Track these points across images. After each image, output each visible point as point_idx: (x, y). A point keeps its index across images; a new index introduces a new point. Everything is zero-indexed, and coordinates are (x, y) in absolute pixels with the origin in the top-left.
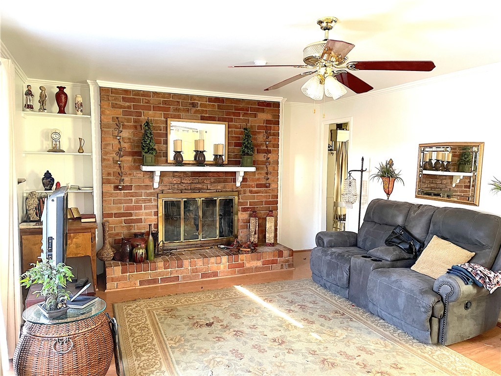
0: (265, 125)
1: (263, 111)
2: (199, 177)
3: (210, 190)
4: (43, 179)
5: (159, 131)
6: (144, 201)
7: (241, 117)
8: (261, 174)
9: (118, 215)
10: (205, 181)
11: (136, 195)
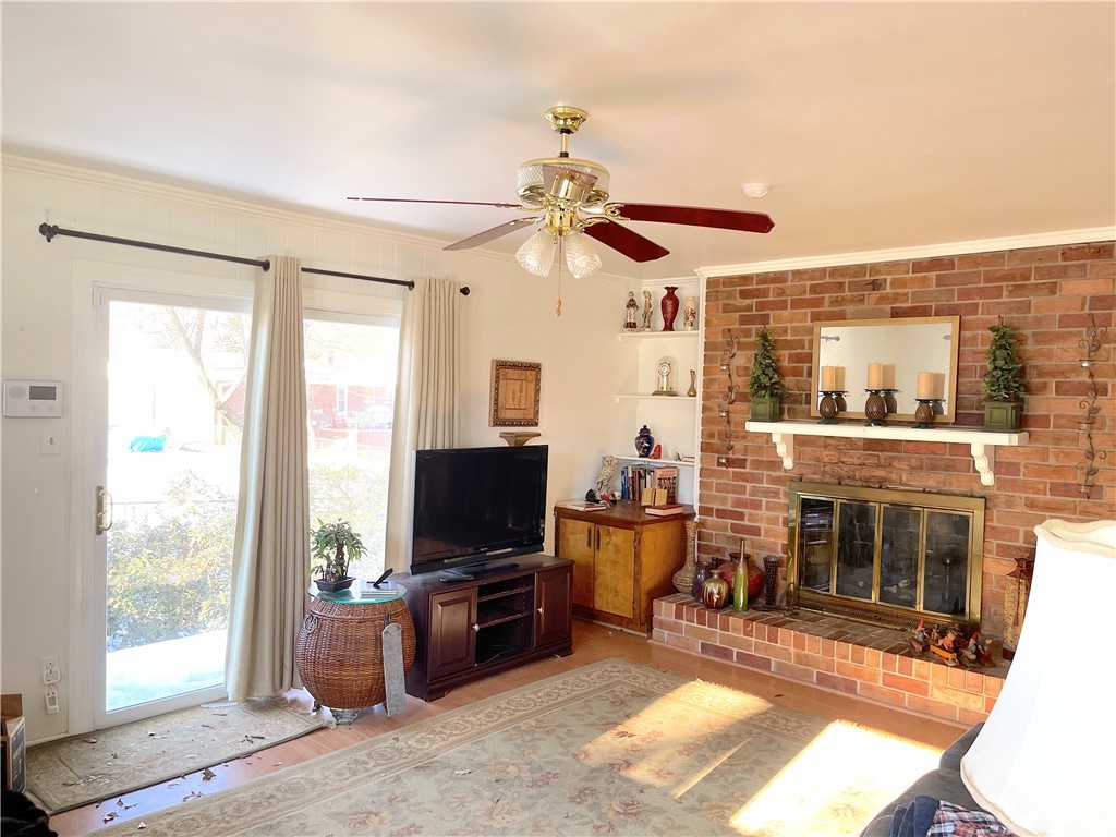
1: (1082, 272)
2: (883, 451)
4: (638, 439)
6: (766, 493)
7: (1004, 299)
8: (1067, 455)
9: (722, 514)
10: (895, 463)
11: (754, 478)
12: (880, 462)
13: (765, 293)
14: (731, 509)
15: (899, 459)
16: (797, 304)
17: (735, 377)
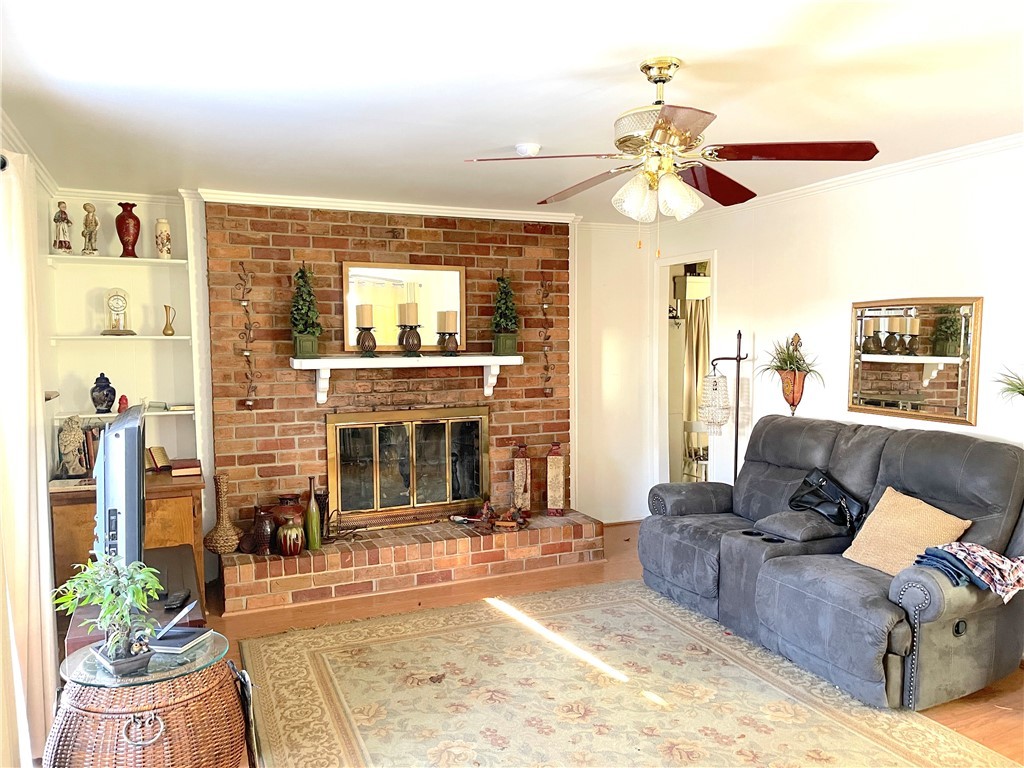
0: (540, 270)
1: (535, 242)
2: (409, 378)
3: (433, 404)
4: (93, 390)
5: (326, 288)
6: (299, 430)
7: (491, 256)
8: (533, 368)
9: (245, 460)
11: (282, 418)
12: (408, 387)
13: (282, 228)
15: (424, 383)
16: (320, 243)
17: (252, 314)
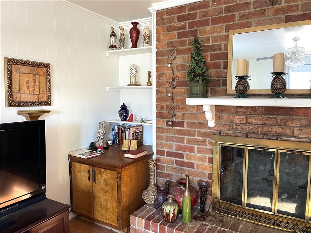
2: (278, 115)
3: (299, 138)
5: (219, 52)
6: (197, 142)
9: (169, 154)
10: (289, 123)
11: (189, 133)
12: (277, 122)
13: (194, 16)
14: (175, 151)
15: (292, 120)
16: (216, 21)
17: (176, 72)
